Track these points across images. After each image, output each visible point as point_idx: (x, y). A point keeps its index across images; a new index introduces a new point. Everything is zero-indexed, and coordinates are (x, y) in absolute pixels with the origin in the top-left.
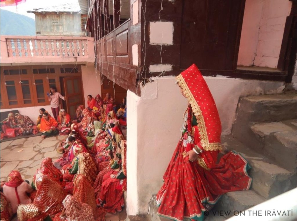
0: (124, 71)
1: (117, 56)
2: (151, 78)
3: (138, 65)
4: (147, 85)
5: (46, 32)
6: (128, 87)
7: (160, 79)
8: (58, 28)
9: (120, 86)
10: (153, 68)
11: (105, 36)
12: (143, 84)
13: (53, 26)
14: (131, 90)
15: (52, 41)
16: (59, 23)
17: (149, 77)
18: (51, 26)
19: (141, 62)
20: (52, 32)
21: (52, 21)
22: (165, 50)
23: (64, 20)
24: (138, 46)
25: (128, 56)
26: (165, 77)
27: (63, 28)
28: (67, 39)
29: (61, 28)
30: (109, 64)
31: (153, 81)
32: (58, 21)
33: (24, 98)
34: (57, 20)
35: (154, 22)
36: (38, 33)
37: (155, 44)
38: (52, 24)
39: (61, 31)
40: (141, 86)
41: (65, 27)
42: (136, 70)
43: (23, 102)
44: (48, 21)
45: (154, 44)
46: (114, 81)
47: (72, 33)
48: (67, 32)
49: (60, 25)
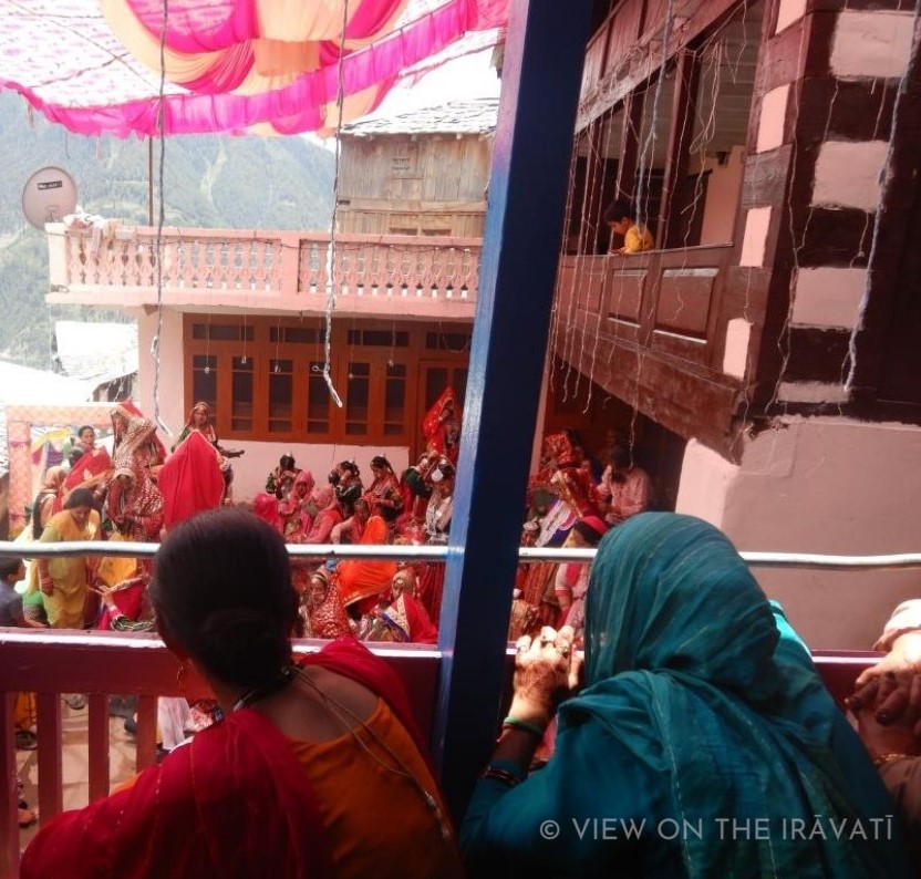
0: (685, 384)
1: (656, 328)
2: (778, 417)
3: (745, 377)
4: (765, 435)
5: (366, 199)
6: (695, 432)
7: (807, 422)
8: (406, 188)
9: (655, 419)
10: (788, 392)
11: (610, 254)
12: (755, 432)
13: (394, 179)
14: (704, 442)
15: (422, 249)
16: (411, 171)
17: (775, 415)
18: (386, 180)
19: (755, 371)
20: (386, 200)
21: (392, 164)
22: (836, 345)
23: (431, 159)
24: (752, 328)
25: (704, 342)
26: (827, 418)
27: (423, 188)
28: (467, 247)
29: (416, 185)
30: (616, 347)
31: (786, 426)
32: (411, 164)
33: (309, 416)
34: (409, 160)
35: (809, 269)
36: (341, 202)
37: (805, 327)
38: (390, 174)
39: (416, 197)
40: (746, 437)
41: (429, 182)
42: (733, 390)
43: (305, 428)
44: (379, 166)
45: (801, 327)
46: (635, 404)
47: (451, 204)
48: (434, 200)
49: (413, 178)
